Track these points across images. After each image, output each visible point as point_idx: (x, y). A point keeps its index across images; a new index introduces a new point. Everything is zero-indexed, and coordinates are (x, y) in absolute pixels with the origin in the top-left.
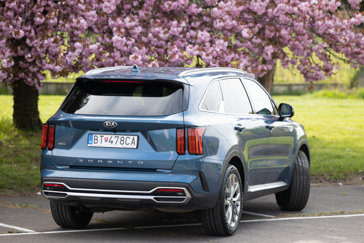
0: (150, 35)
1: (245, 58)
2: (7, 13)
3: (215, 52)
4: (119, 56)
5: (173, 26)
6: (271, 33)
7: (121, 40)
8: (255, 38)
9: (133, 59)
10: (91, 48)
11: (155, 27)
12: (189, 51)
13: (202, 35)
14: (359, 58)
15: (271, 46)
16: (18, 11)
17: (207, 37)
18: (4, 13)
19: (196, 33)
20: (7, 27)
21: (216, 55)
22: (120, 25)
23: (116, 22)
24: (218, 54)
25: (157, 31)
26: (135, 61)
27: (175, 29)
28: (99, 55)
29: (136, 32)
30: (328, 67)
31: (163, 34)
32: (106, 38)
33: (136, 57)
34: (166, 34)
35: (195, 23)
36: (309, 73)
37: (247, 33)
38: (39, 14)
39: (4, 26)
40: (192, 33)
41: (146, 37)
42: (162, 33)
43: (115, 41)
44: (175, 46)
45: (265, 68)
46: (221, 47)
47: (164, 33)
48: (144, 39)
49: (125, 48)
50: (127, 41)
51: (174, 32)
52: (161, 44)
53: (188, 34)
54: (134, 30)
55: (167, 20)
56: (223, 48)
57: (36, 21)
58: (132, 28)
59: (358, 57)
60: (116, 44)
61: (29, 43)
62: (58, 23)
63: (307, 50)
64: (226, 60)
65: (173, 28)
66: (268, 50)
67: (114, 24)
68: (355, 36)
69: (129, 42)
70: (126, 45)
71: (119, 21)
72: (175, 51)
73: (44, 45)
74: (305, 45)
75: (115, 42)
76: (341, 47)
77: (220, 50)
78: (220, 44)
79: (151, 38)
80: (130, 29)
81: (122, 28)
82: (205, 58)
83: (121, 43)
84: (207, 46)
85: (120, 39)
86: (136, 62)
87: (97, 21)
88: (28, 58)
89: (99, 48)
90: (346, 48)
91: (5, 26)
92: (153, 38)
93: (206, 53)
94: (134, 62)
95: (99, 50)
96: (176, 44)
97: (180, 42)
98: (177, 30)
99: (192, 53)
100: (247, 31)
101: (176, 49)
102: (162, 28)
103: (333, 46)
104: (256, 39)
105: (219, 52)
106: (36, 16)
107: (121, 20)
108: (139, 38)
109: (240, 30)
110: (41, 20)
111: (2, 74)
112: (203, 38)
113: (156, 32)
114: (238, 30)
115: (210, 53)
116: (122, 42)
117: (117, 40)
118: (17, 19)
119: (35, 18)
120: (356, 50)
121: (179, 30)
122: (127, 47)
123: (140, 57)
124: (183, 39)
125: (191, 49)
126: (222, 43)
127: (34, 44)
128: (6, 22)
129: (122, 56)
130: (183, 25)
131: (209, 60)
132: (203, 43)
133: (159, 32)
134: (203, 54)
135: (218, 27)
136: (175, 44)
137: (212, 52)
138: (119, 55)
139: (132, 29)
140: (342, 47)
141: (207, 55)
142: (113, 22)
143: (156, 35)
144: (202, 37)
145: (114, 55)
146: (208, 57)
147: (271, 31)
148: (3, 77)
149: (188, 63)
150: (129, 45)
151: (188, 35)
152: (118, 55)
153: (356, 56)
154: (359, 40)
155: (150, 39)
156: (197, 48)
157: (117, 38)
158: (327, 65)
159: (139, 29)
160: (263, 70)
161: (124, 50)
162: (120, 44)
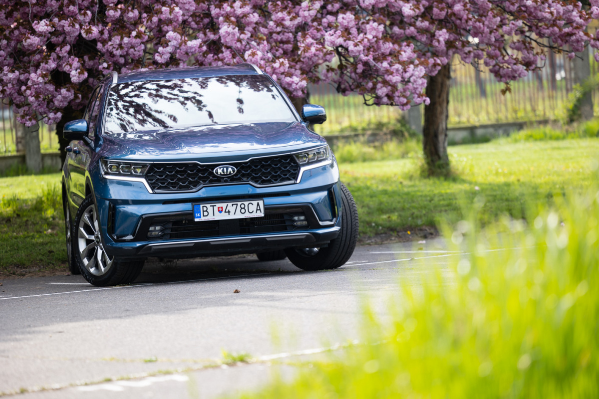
0: (271, 23)
1: (408, 45)
2: (68, 8)
3: (366, 40)
4: (231, 57)
5: (303, 9)
6: (441, 11)
7: (232, 32)
8: (420, 21)
9: (251, 57)
10: (190, 45)
11: (277, 13)
12: (329, 39)
13: (343, 18)
14: (573, 41)
15: (444, 30)
16: (82, 5)
17: (351, 21)
18: (65, 8)
19: (335, 18)
20: (71, 27)
21: (368, 44)
22: (228, 13)
23: (222, 9)
24: (371, 43)
25: (281, 18)
26: (253, 60)
27: (306, 14)
28: (202, 57)
29: (252, 20)
30: (529, 58)
31: (289, 20)
32: (209, 34)
33: (253, 54)
34: (293, 21)
35: (333, 5)
36: (501, 69)
37: (410, 9)
38: (112, 5)
39: (66, 25)
40: (330, 18)
41: (266, 28)
42: (287, 19)
43: (224, 34)
44: (308, 36)
45: (439, 61)
46: (374, 33)
47: (291, 20)
48: (263, 30)
49: (239, 45)
50: (240, 34)
51: (305, 17)
52: (287, 37)
53: (324, 20)
54: (248, 18)
55: (292, 5)
56: (378, 35)
57: (109, 15)
58: (245, 15)
59: (571, 40)
60: (225, 39)
61: (101, 48)
62: (140, 18)
63: (494, 32)
64: (383, 51)
65: (303, 12)
66: (440, 35)
67: (220, 13)
68: (564, 9)
69: (242, 36)
70: (239, 40)
71: (226, 8)
72: (310, 43)
73: (123, 45)
74: (490, 26)
75: (223, 36)
76: (544, 28)
77: (373, 38)
78: (373, 29)
79: (273, 28)
80: (242, 17)
81: (231, 17)
82: (352, 49)
83: (232, 37)
84: (353, 34)
85: (230, 30)
86: (255, 61)
87: (196, 9)
88: (104, 68)
89: (200, 47)
90: (551, 29)
91: (68, 26)
92: (276, 27)
93: (354, 43)
94: (251, 60)
95: (202, 49)
96: (310, 34)
97: (315, 31)
98: (309, 15)
99: (334, 42)
100: (409, 8)
101: (309, 40)
102: (287, 13)
103: (534, 28)
104: (422, 22)
105: (371, 40)
106: (108, 9)
107: (228, 5)
108: (255, 31)
109: (398, 7)
110: (116, 13)
111: (67, 93)
112: (345, 23)
113: (279, 20)
114: (396, 8)
115: (359, 42)
116: (234, 35)
117: (227, 32)
118: (85, 14)
119: (106, 12)
120: (566, 30)
121: (311, 14)
122: (241, 42)
123: (260, 54)
124: (318, 27)
125: (332, 37)
126: (376, 27)
127: (109, 47)
128: (69, 19)
129: (234, 57)
130: (317, 6)
131: (359, 52)
132: (347, 30)
133: (283, 19)
134: (349, 44)
135: (367, 5)
136: (307, 34)
137: (363, 40)
138: (230, 55)
139: (245, 17)
140: (546, 27)
141: (356, 45)
142: (217, 10)
143: (279, 23)
144: (344, 21)
145: (223, 56)
146: (358, 48)
147: (442, 9)
148: (69, 97)
149: (328, 59)
150: (243, 40)
151: (324, 22)
152: (228, 55)
153: (567, 38)
154: (569, 16)
155: (271, 29)
156: (340, 34)
157: (226, 30)
158: (528, 55)
159: (255, 17)
160: (435, 65)
161: (237, 47)
162: (231, 39)
